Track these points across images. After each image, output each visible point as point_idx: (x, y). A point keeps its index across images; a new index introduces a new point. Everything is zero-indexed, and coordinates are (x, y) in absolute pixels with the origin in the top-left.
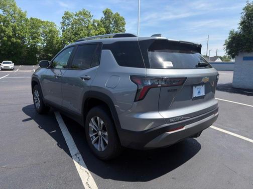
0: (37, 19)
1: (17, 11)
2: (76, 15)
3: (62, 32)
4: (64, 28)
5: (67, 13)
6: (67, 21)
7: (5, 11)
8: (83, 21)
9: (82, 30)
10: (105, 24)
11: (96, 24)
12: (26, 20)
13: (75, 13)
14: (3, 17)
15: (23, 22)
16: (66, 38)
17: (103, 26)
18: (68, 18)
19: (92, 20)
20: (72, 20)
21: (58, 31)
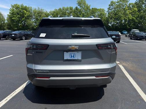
0: (95, 8)
1: (86, 6)
2: (117, 2)
3: (108, 14)
4: (109, 12)
5: (112, 2)
6: (112, 7)
7: (80, 7)
8: (122, 5)
9: (120, 11)
10: (138, 5)
11: (131, 6)
12: (90, 10)
13: (117, 1)
14: (79, 10)
15: (88, 11)
16: (109, 17)
17: (136, 6)
18: (112, 5)
19: (129, 3)
20: (114, 6)
21: (106, 14)
